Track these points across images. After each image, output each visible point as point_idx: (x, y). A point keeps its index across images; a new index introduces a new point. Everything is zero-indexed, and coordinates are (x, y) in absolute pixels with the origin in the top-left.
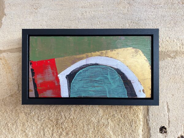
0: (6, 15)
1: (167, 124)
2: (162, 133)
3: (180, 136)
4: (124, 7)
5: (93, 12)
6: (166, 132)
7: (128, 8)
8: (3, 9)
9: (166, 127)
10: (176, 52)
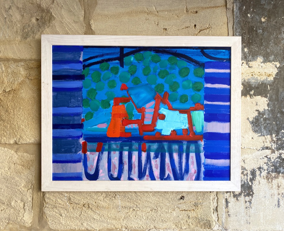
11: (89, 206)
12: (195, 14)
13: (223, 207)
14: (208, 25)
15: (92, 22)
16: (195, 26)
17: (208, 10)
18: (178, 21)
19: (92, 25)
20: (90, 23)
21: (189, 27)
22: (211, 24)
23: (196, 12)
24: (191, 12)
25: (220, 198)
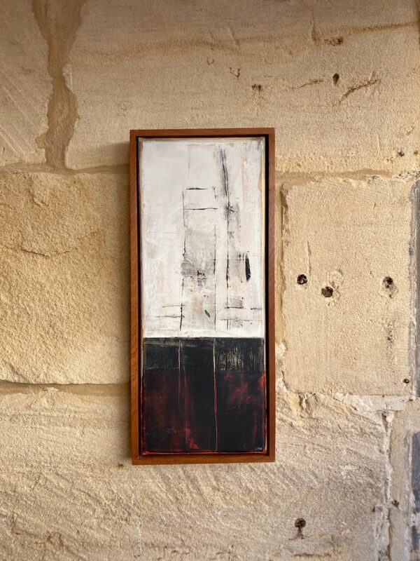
0: (79, 118)
1: (308, 272)
2: (300, 283)
3: (324, 287)
4: (253, 110)
5: (207, 116)
6: (305, 282)
7: (257, 110)
8: (76, 110)
9: (305, 275)
10: (323, 174)
11: (61, 541)
12: (337, 47)
13: (406, 549)
14: (371, 74)
15: (68, 71)
16: (336, 77)
17: (371, 36)
18: (291, 65)
19: (67, 79)
20: (64, 74)
21: (321, 81)
22: (378, 73)
23: (340, 41)
24: (326, 40)
25: (396, 526)
